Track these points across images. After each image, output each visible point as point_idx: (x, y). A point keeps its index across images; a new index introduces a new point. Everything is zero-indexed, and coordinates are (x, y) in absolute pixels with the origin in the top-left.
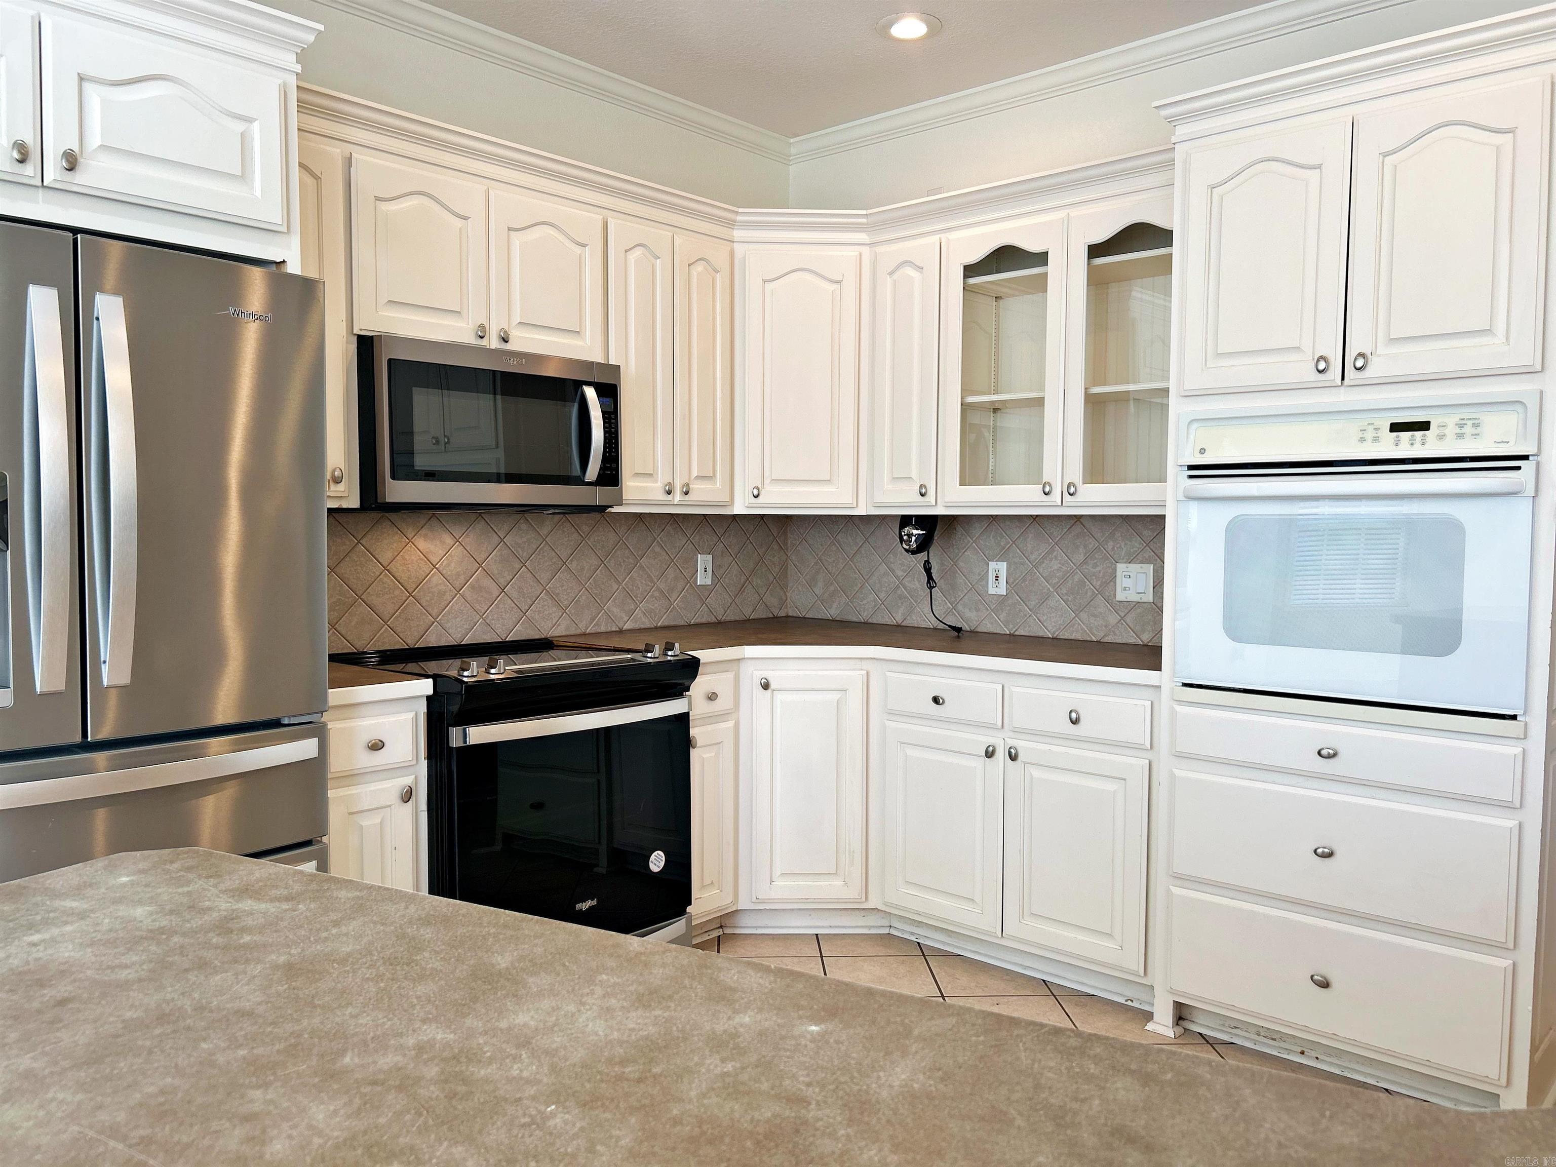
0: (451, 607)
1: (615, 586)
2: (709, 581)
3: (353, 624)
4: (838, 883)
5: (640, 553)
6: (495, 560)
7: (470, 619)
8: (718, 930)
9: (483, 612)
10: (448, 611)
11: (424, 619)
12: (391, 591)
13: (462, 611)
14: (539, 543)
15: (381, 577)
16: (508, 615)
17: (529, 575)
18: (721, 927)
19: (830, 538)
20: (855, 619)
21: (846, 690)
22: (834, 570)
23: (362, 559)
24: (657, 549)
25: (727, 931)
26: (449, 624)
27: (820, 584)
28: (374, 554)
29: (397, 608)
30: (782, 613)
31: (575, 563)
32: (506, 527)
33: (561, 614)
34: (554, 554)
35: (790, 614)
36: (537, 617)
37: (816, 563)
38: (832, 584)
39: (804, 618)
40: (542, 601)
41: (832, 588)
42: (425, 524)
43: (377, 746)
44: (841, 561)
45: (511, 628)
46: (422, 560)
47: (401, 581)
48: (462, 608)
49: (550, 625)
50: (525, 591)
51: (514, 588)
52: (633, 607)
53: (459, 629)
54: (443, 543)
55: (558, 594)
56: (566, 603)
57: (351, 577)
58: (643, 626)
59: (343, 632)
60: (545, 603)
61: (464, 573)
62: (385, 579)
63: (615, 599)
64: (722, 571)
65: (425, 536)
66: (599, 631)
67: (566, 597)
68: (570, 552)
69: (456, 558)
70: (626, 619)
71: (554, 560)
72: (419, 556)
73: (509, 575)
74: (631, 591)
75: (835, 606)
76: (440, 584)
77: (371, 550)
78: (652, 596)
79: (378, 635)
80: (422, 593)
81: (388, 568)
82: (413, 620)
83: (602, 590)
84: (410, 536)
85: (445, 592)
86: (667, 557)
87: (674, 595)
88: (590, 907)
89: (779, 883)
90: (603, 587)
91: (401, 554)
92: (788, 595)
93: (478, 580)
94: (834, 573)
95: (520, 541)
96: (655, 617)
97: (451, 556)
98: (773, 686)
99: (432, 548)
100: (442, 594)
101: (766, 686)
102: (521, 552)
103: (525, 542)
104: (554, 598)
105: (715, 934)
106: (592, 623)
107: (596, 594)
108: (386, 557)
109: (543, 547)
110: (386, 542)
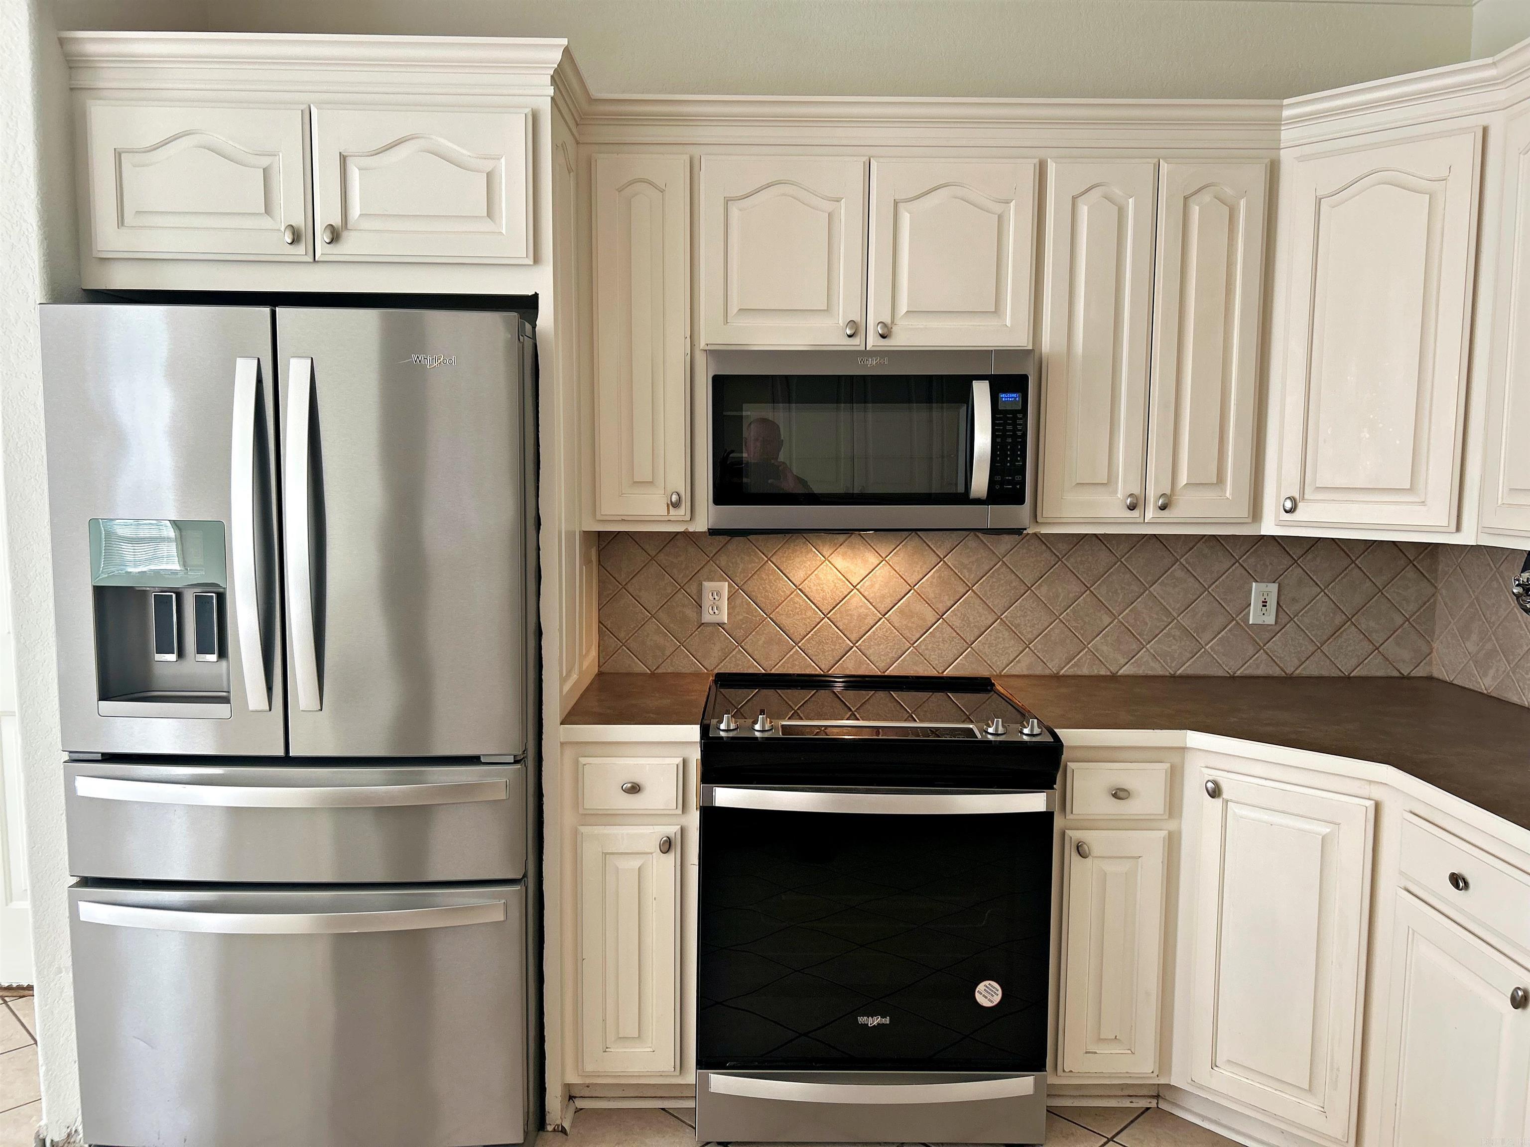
0: (874, 632)
1: (1107, 619)
2: (1270, 619)
3: (760, 642)
4: (1312, 1105)
5: (1150, 578)
6: (931, 583)
7: (896, 647)
8: (1149, 1100)
9: (915, 640)
10: (870, 636)
11: (840, 644)
12: (803, 612)
13: (887, 637)
14: (993, 563)
15: (792, 596)
16: (947, 645)
17: (978, 601)
18: (1157, 1097)
19: (1491, 569)
20: (1515, 699)
21: (1339, 824)
22: (1493, 619)
23: (771, 577)
24: (1180, 574)
25: (1163, 1105)
26: (871, 651)
27: (1474, 637)
28: (784, 572)
29: (809, 630)
30: (1420, 672)
31: (1044, 589)
32: (948, 545)
33: (1021, 649)
34: (1014, 577)
35: (1436, 674)
36: (987, 650)
37: (1472, 605)
38: (1490, 639)
39: (1451, 684)
40: (994, 632)
41: (1489, 646)
42: (844, 542)
43: (635, 789)
44: (1504, 606)
45: (951, 661)
46: (841, 580)
47: (815, 601)
48: (887, 634)
49: (1005, 662)
50: (971, 619)
51: (956, 615)
52: (1135, 646)
53: (882, 658)
54: (865, 561)
55: (1019, 625)
56: (1029, 636)
57: (759, 596)
58: (1150, 673)
59: (750, 651)
60: (1000, 635)
61: (891, 596)
62: (797, 599)
63: (1105, 637)
64: (1297, 607)
65: (844, 555)
66: (1079, 673)
67: (1029, 629)
68: (1038, 575)
69: (881, 579)
70: (1123, 661)
71: (1014, 584)
72: (836, 575)
73: (949, 600)
74: (1133, 627)
75: (1492, 672)
76: (861, 606)
77: (782, 569)
78: (1168, 635)
79: (788, 656)
80: (838, 615)
81: (800, 587)
82: (827, 643)
83: (1085, 623)
84: (827, 554)
85: (867, 615)
86: (1197, 585)
87: (1207, 636)
88: (878, 1024)
89: (1225, 1072)
90: (1087, 619)
91: (816, 572)
92: (1435, 645)
93: (908, 604)
94: (1494, 623)
95: (966, 562)
96: (1172, 662)
97: (875, 576)
98: (1226, 795)
99: (852, 567)
100: (862, 618)
101: (1215, 792)
102: (967, 574)
103: (973, 562)
104: (1013, 630)
105: (1143, 1103)
106: (1068, 663)
107: (1076, 628)
108: (798, 575)
109: (998, 569)
110: (797, 560)
